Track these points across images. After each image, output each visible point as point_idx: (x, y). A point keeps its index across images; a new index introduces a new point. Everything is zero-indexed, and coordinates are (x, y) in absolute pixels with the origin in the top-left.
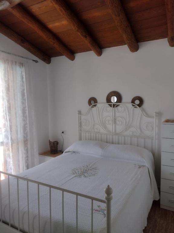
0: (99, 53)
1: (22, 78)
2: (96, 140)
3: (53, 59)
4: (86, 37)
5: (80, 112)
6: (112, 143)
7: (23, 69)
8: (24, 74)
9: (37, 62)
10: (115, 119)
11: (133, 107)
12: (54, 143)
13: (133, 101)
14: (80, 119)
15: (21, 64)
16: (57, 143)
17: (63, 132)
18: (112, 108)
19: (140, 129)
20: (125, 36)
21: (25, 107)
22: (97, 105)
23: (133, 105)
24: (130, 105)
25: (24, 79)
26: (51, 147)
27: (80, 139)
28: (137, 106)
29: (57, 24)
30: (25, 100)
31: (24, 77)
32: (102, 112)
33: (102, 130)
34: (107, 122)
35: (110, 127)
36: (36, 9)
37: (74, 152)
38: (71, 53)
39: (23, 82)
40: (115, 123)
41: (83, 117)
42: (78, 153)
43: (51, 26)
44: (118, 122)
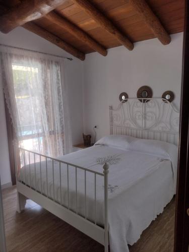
0: (131, 47)
1: (58, 76)
2: (126, 134)
3: (87, 56)
4: (115, 34)
5: (111, 108)
6: (142, 138)
7: (59, 68)
8: (59, 72)
9: (71, 59)
10: (145, 114)
11: (163, 102)
12: (87, 136)
13: (164, 96)
14: (111, 114)
15: (57, 63)
16: (90, 137)
17: (96, 127)
18: (142, 103)
19: (170, 124)
20: (153, 30)
21: (61, 103)
22: (128, 101)
23: (164, 100)
24: (161, 100)
25: (60, 77)
26: (85, 140)
27: (112, 133)
28: (168, 102)
29: (87, 23)
30: (61, 96)
31: (60, 75)
32: (133, 107)
33: (133, 126)
34: (137, 117)
35: (140, 122)
36: (66, 12)
37: (103, 145)
38: (103, 49)
39: (58, 79)
40: (145, 118)
41: (114, 112)
42: (107, 145)
43: (81, 25)
44: (148, 118)
